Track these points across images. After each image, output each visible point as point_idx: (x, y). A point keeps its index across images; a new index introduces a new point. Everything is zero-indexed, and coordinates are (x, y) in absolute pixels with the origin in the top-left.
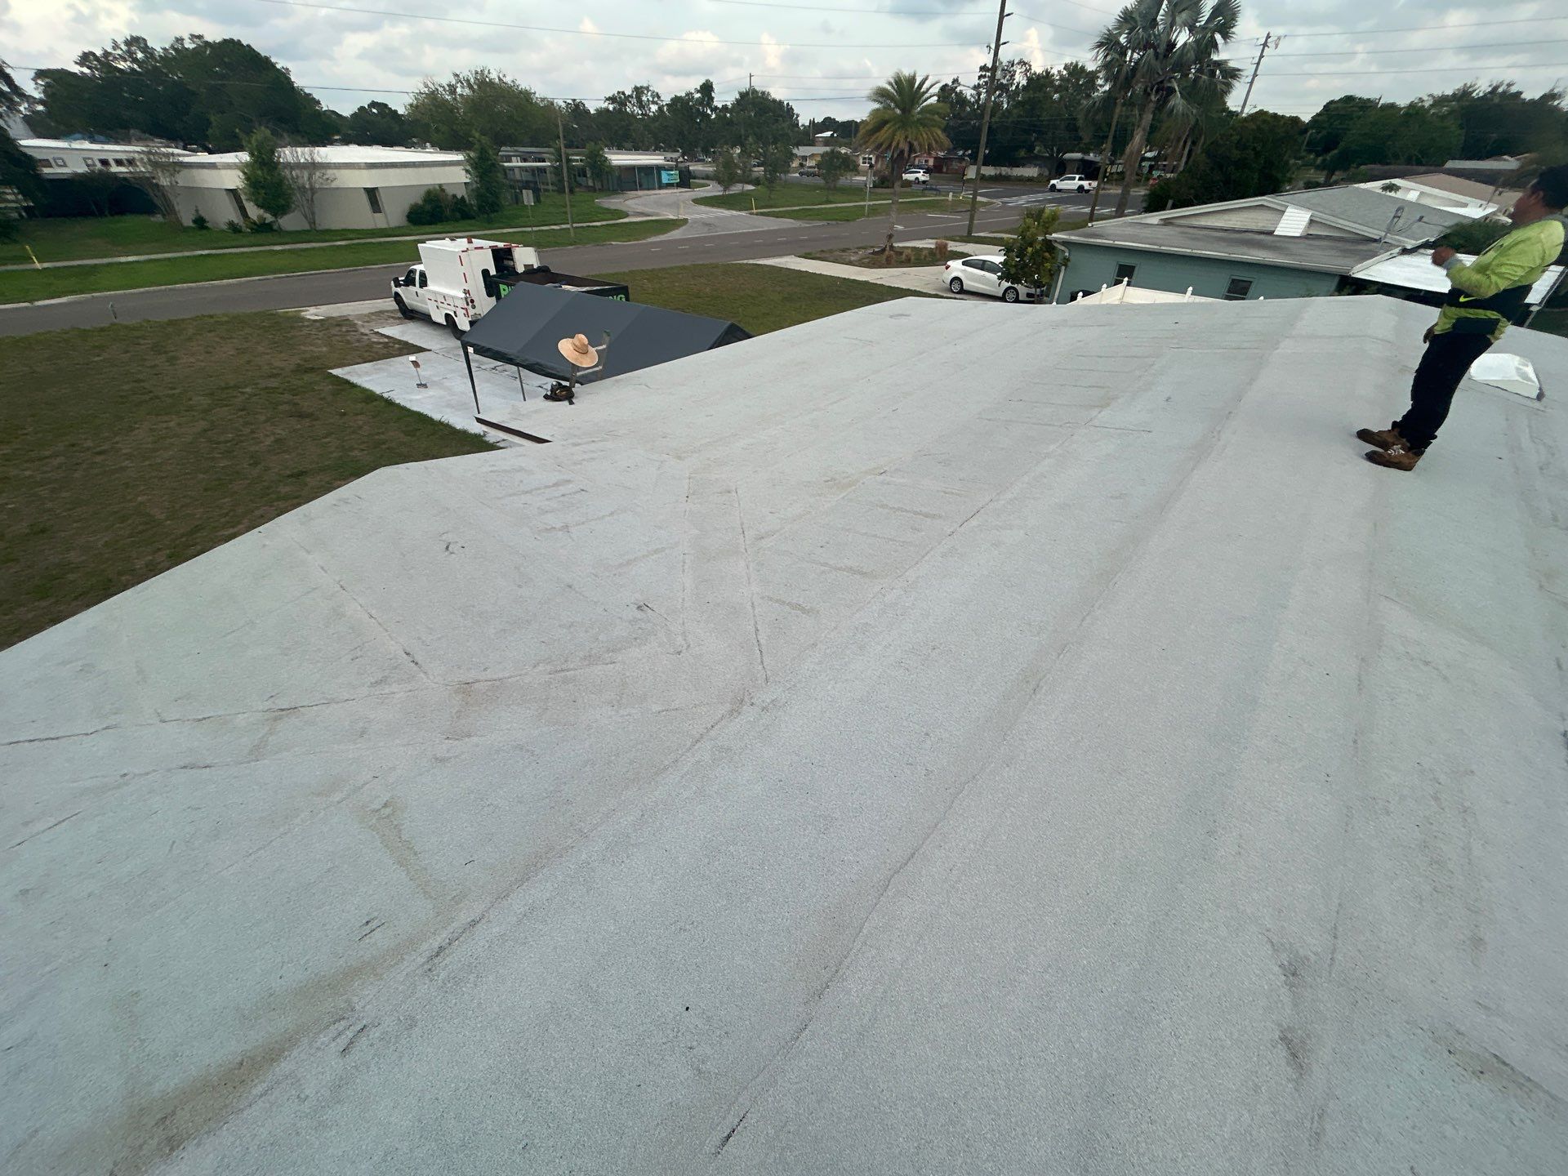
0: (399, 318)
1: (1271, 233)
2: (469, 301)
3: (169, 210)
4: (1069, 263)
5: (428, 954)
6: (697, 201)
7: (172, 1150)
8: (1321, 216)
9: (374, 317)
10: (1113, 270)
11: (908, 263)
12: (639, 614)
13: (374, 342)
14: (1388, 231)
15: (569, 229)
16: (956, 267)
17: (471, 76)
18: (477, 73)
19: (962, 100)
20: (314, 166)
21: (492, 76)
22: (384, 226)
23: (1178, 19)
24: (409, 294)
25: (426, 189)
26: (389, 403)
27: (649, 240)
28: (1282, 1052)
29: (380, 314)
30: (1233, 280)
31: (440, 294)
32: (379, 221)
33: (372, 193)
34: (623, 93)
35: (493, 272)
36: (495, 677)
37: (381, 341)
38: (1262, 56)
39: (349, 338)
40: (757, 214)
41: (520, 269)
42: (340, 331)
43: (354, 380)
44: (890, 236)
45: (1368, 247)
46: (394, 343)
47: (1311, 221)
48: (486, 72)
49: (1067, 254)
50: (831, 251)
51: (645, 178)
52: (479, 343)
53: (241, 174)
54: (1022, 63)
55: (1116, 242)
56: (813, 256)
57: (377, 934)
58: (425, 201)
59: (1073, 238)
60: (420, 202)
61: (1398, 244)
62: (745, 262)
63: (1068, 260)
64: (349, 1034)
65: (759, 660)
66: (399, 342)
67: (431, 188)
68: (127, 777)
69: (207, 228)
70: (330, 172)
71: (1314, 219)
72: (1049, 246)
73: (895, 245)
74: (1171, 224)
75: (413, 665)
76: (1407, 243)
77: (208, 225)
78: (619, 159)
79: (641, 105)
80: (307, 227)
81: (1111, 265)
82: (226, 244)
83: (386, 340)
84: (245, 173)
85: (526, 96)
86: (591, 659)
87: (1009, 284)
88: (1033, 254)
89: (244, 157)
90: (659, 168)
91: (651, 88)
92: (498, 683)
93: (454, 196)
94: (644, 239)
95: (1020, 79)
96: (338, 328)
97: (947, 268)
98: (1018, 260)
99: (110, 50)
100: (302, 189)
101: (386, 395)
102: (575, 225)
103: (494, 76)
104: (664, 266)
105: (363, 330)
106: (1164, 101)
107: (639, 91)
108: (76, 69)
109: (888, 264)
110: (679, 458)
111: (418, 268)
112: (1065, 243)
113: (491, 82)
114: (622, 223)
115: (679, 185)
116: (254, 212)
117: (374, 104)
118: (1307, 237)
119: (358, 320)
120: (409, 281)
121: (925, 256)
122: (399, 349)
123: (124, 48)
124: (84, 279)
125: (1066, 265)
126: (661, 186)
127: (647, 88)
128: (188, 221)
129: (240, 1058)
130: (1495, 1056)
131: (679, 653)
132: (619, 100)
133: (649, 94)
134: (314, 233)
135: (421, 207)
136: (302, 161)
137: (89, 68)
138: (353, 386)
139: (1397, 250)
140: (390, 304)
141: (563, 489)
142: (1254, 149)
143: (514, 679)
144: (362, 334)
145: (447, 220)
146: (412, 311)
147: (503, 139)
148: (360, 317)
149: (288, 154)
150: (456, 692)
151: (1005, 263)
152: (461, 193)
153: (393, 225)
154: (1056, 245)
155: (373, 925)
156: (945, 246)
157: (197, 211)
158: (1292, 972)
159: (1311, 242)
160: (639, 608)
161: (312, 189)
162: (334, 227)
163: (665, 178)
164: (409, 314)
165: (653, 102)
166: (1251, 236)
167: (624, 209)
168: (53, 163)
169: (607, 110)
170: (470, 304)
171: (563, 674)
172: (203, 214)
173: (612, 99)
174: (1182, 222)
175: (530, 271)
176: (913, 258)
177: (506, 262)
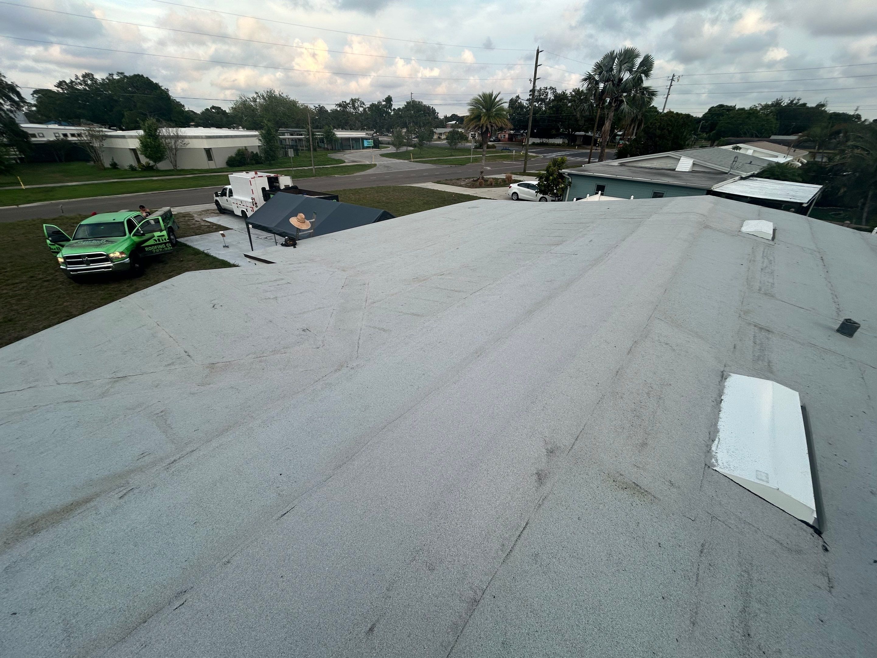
0: (217, 213)
1: (674, 170)
2: (254, 203)
3: (98, 160)
4: (571, 185)
5: (168, 463)
6: (383, 155)
7: (34, 533)
8: (698, 162)
9: (203, 213)
10: (594, 188)
11: (491, 185)
12: (303, 333)
13: (202, 225)
14: (731, 168)
15: (312, 169)
16: (515, 187)
17: (264, 93)
18: (268, 92)
19: (521, 106)
20: (177, 137)
21: (275, 94)
22: (213, 167)
23: (623, 67)
24: (223, 201)
25: (238, 149)
26: (207, 255)
27: (355, 174)
28: (535, 477)
29: (207, 212)
30: (655, 193)
31: (239, 200)
32: (212, 165)
33: (208, 151)
34: (345, 102)
35: (267, 188)
36: (228, 361)
37: (206, 224)
38: (671, 85)
39: (189, 223)
40: (413, 162)
41: (282, 187)
42: (184, 219)
43: (189, 244)
44: (482, 172)
45: (722, 176)
46: (213, 226)
47: (694, 164)
48: (273, 92)
49: (570, 180)
50: (451, 180)
51: (357, 143)
52: (254, 223)
53: (139, 141)
54: (551, 88)
55: (594, 174)
56: (441, 182)
57: (146, 458)
58: (236, 155)
59: (573, 172)
60: (234, 155)
61: (737, 174)
62: (405, 185)
63: (571, 183)
64: (125, 491)
65: (356, 350)
66: (216, 225)
67: (241, 148)
68: (37, 407)
69: (117, 168)
70: (186, 141)
71: (695, 163)
72: (561, 176)
73: (485, 177)
74: (624, 165)
75: (188, 356)
76: (742, 174)
77: (119, 167)
78: (340, 134)
79: (355, 108)
80: (172, 168)
81: (593, 185)
82: (126, 176)
83: (209, 224)
84: (140, 140)
85: (294, 103)
86: (274, 352)
87: (542, 195)
88: (552, 180)
89: (141, 132)
90: (363, 139)
91: (360, 100)
92: (228, 363)
93: (252, 152)
94: (352, 174)
95: (551, 96)
96: (184, 218)
97: (510, 188)
98: (546, 183)
99: (73, 80)
100: (171, 149)
101: (206, 251)
102: (316, 167)
103: (277, 93)
104: (362, 187)
105: (196, 219)
106: (620, 105)
107: (353, 101)
108: (55, 89)
109: (480, 186)
110: (344, 271)
111: (229, 187)
112: (569, 174)
113: (275, 97)
114: (341, 166)
115: (373, 147)
116: (144, 160)
117: (213, 107)
118: (692, 172)
119: (195, 214)
120: (224, 194)
121: (500, 182)
122: (216, 228)
123: (82, 79)
124: (47, 194)
125: (570, 186)
126: (364, 148)
127: (358, 100)
128: (107, 164)
129: (72, 502)
130: (634, 483)
131: (318, 348)
132: (343, 105)
133: (359, 102)
134: (176, 171)
135: (234, 158)
136: (172, 134)
137: (62, 89)
138: (189, 247)
139: (738, 178)
140: (214, 206)
141: (278, 282)
142: (668, 130)
143: (237, 361)
144: (196, 221)
145: (248, 164)
146: (225, 209)
147: (280, 124)
148: (196, 213)
149: (164, 131)
150: (207, 367)
151: (538, 184)
152: (256, 151)
153: (218, 167)
154: (564, 175)
155: (145, 454)
156: (511, 177)
157: (113, 159)
158: (551, 452)
159: (694, 174)
160: (304, 330)
161: (176, 149)
162: (186, 168)
163: (366, 144)
164: (223, 211)
165: (361, 107)
166: (663, 171)
167: (343, 159)
168: (37, 135)
169: (337, 110)
170: (255, 205)
171: (260, 359)
172: (117, 162)
173: (340, 105)
174: (630, 164)
175: (288, 189)
176: (493, 183)
177: (275, 184)
